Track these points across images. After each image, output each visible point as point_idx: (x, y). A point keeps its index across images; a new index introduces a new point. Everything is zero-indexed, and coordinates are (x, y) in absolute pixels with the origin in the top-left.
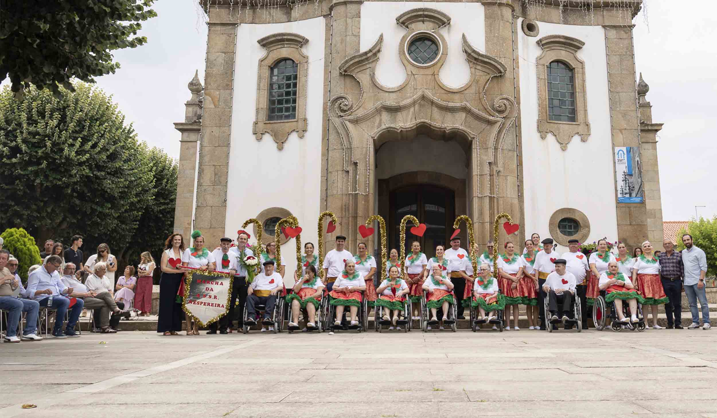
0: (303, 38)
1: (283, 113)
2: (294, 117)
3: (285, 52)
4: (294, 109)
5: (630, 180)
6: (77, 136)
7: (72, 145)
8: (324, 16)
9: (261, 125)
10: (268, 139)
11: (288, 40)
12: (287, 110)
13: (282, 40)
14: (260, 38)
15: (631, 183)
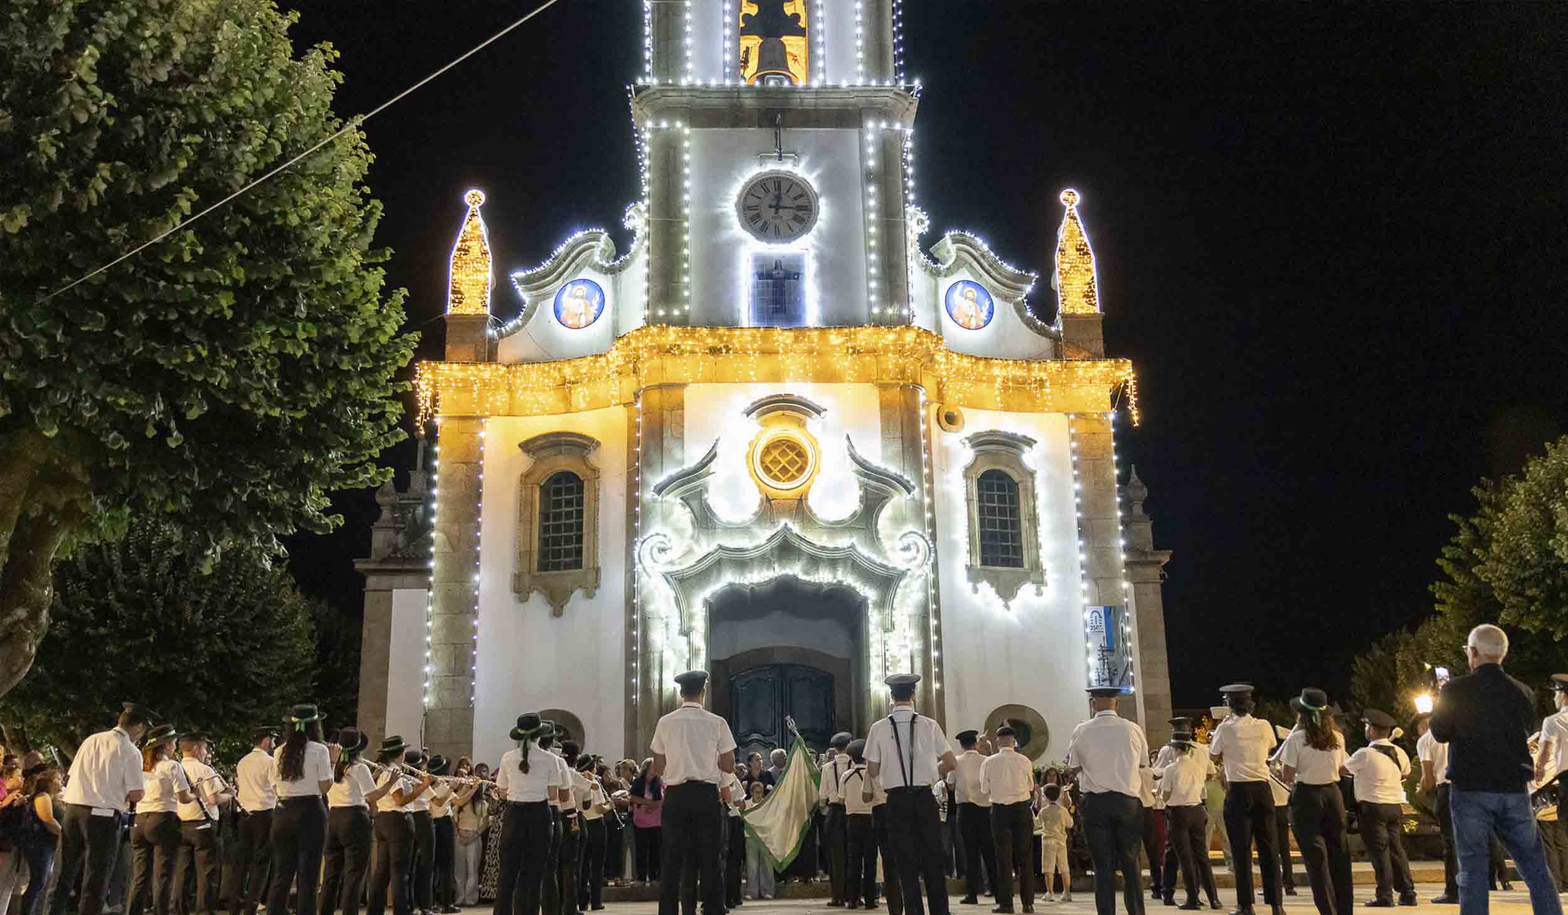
0: (592, 440)
1: (562, 559)
2: (578, 564)
3: (564, 463)
4: (579, 552)
5: (1112, 659)
6: (203, 586)
7: (196, 604)
8: (625, 405)
9: (527, 580)
10: (536, 600)
11: (568, 443)
12: (568, 553)
13: (559, 444)
14: (523, 439)
15: (1113, 663)
